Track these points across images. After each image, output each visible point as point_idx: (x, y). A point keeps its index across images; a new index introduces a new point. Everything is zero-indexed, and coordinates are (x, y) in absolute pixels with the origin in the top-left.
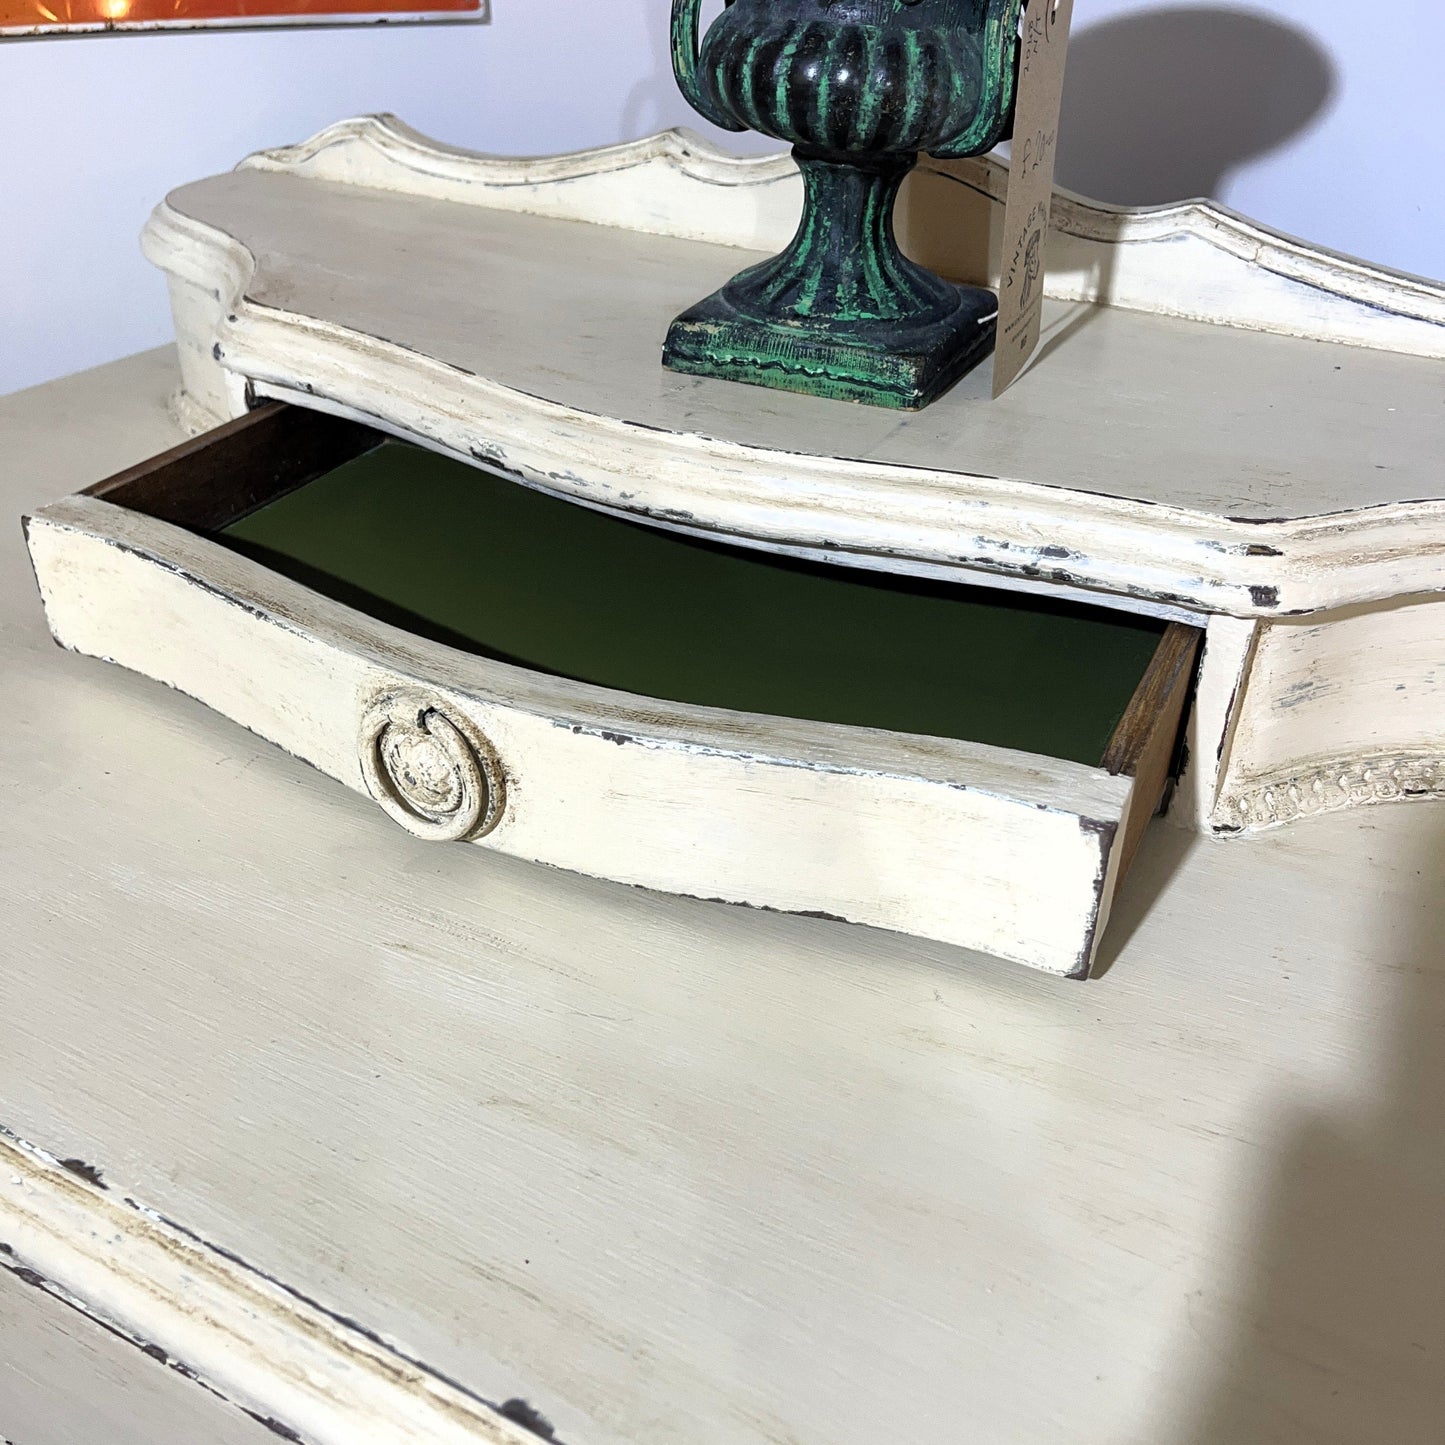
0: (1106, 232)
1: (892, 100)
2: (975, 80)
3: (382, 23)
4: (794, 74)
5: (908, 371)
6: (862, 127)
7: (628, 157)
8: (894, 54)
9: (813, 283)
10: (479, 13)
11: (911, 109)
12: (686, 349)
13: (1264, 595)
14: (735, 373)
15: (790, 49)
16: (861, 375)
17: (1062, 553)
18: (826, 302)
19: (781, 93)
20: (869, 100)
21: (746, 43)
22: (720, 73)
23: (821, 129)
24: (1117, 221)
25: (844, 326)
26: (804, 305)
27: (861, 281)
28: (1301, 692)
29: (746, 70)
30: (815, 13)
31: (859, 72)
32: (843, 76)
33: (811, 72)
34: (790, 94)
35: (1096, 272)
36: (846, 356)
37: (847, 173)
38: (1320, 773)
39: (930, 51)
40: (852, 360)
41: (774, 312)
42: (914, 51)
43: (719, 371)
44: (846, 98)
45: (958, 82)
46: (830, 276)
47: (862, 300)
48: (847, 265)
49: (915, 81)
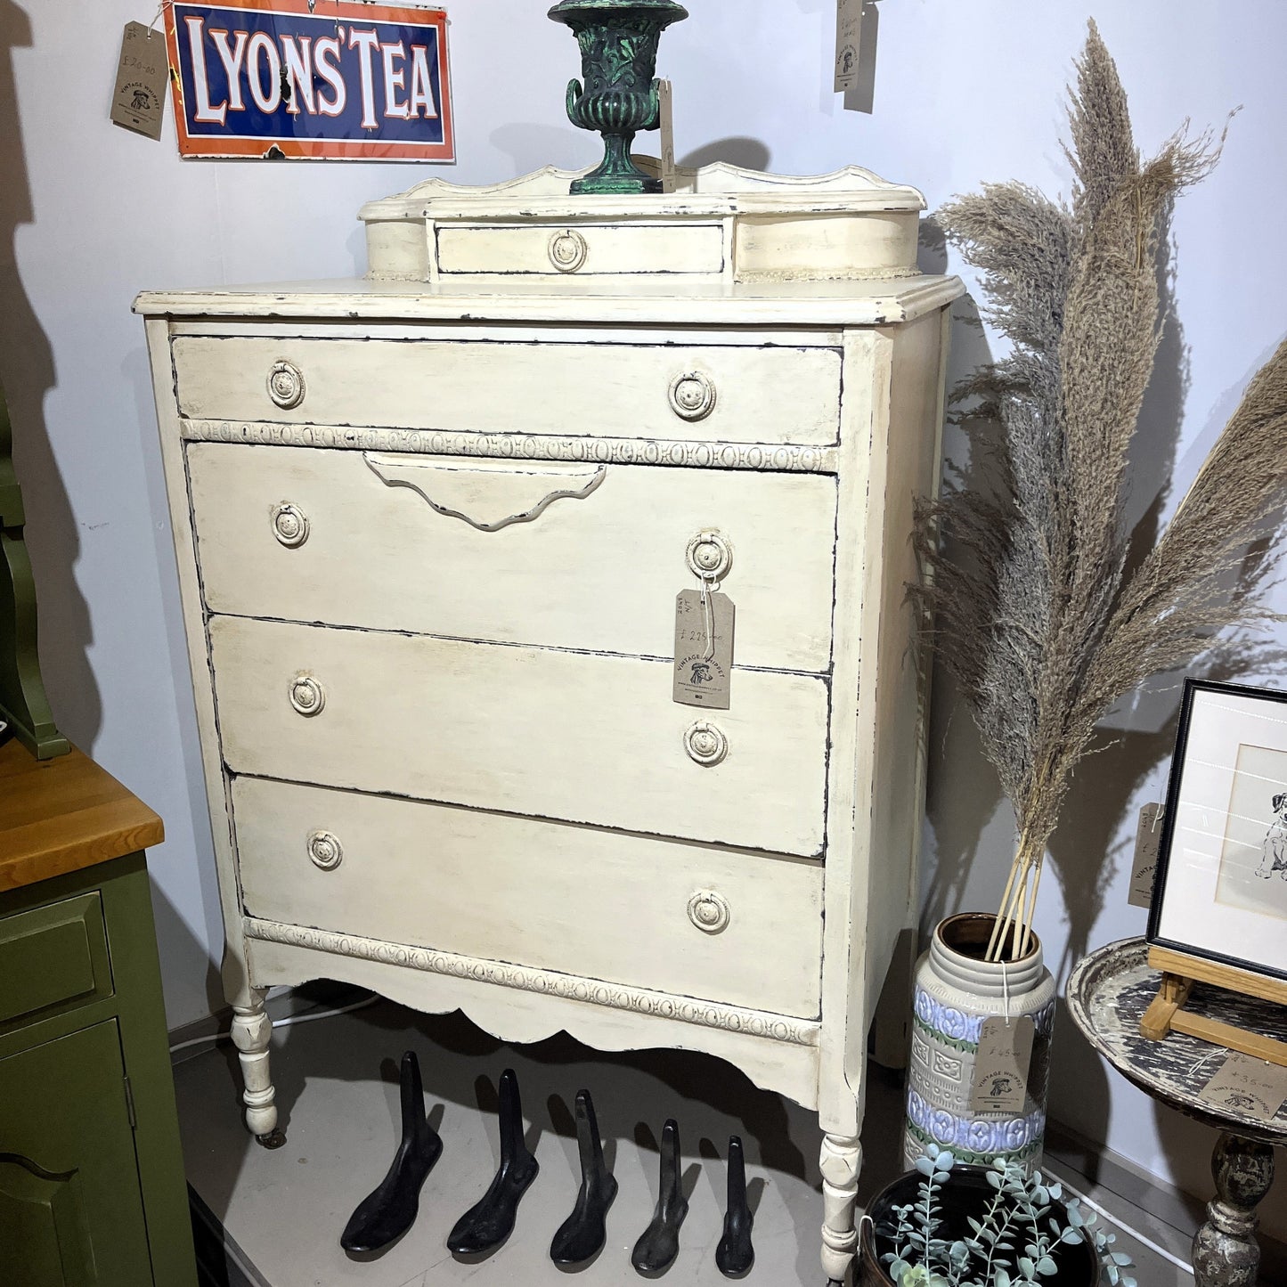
0: (694, 173)
1: (629, 110)
2: (649, 104)
3: (418, 163)
4: (603, 104)
5: (640, 183)
6: (622, 116)
7: (535, 175)
8: (628, 99)
9: (611, 168)
10: (452, 161)
11: (634, 111)
12: (577, 188)
13: (733, 208)
14: (592, 192)
15: (601, 98)
16: (627, 186)
17: (684, 207)
18: (615, 170)
19: (600, 110)
20: (623, 109)
21: (590, 99)
22: (582, 109)
23: (611, 119)
24: (696, 170)
25: (621, 175)
26: (609, 172)
27: (624, 166)
28: (751, 246)
29: (590, 105)
30: (608, 90)
31: (619, 102)
32: (615, 104)
33: (607, 104)
34: (602, 109)
35: (692, 186)
36: (623, 181)
37: (617, 136)
38: (762, 274)
39: (637, 98)
40: (625, 182)
41: (601, 174)
42: (633, 97)
43: (587, 192)
44: (617, 110)
45: (644, 104)
46: (615, 165)
47: (625, 170)
48: (619, 163)
49: (634, 104)
